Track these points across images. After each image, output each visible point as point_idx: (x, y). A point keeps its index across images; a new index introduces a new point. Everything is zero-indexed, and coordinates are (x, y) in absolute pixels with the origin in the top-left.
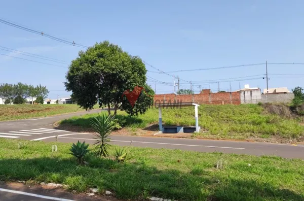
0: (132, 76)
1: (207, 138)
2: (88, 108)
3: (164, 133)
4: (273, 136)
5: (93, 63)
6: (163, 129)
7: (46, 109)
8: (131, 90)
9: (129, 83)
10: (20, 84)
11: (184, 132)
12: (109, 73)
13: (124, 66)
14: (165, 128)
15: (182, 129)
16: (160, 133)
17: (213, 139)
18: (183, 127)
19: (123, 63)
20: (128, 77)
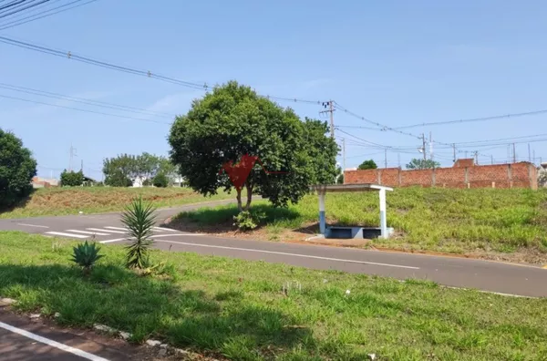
0: (268, 139)
1: (393, 249)
2: (209, 193)
3: (328, 237)
4: (523, 249)
5: (204, 118)
6: (328, 231)
7: (178, 195)
8: (265, 164)
9: (261, 151)
10: (146, 155)
11: (365, 237)
12: (226, 134)
13: (250, 123)
14: (332, 230)
15: (360, 232)
16: (320, 237)
17: (404, 251)
18: (362, 229)
19: (250, 116)
20: (259, 142)
